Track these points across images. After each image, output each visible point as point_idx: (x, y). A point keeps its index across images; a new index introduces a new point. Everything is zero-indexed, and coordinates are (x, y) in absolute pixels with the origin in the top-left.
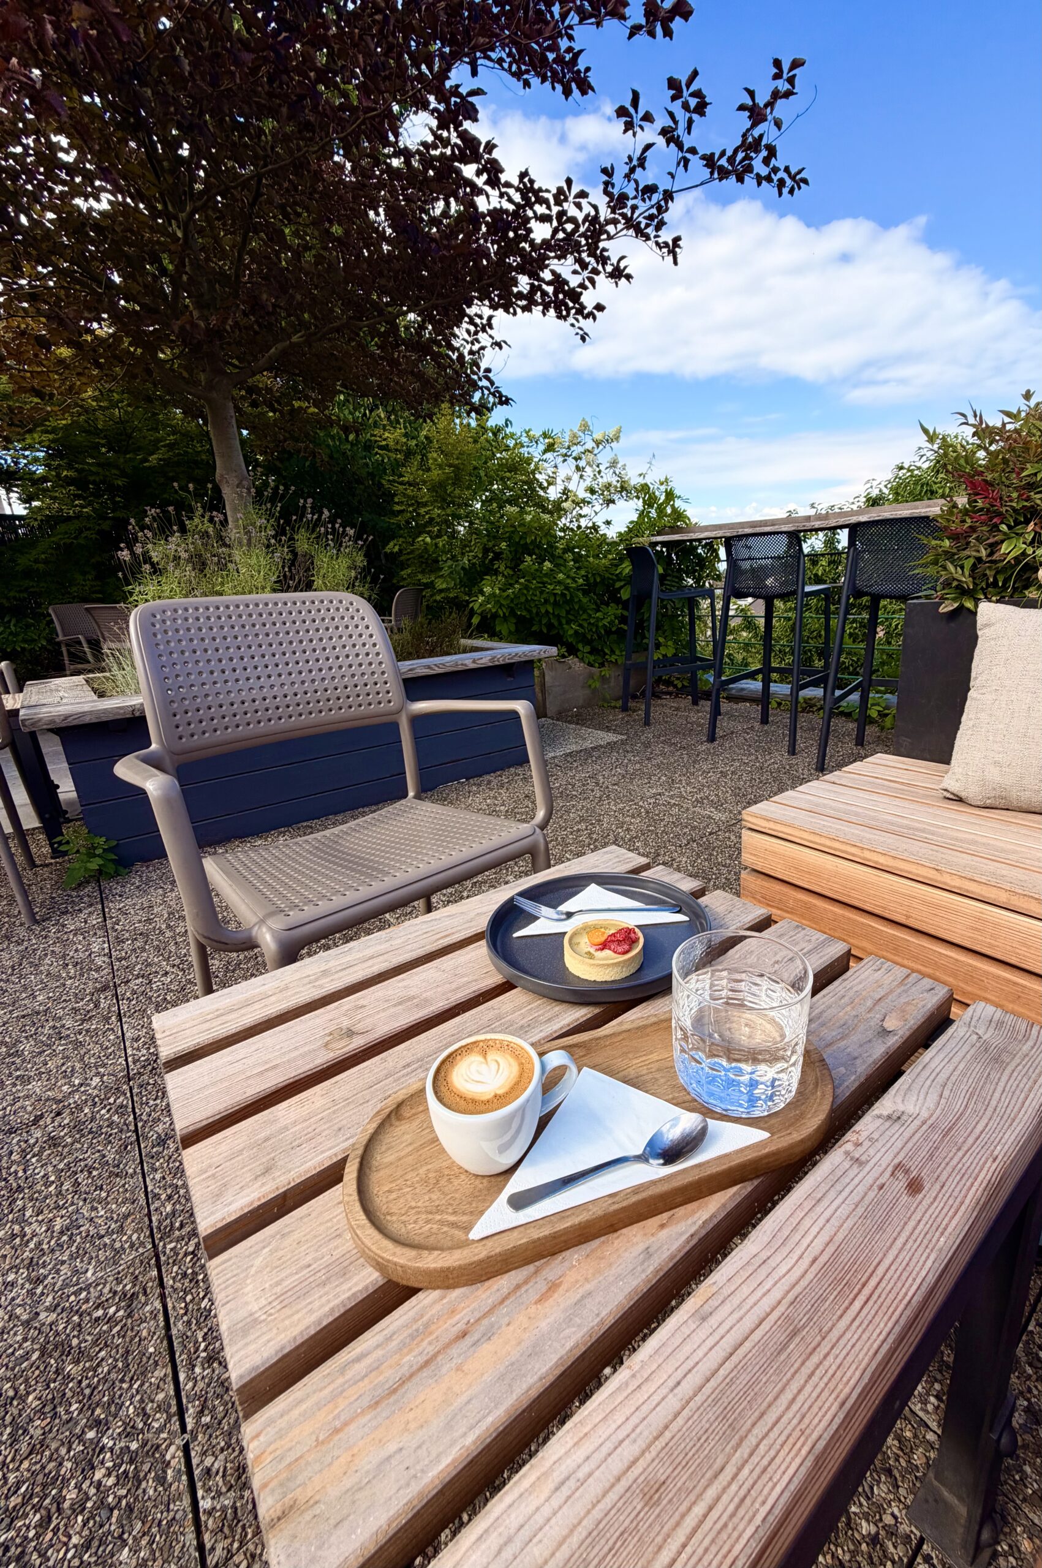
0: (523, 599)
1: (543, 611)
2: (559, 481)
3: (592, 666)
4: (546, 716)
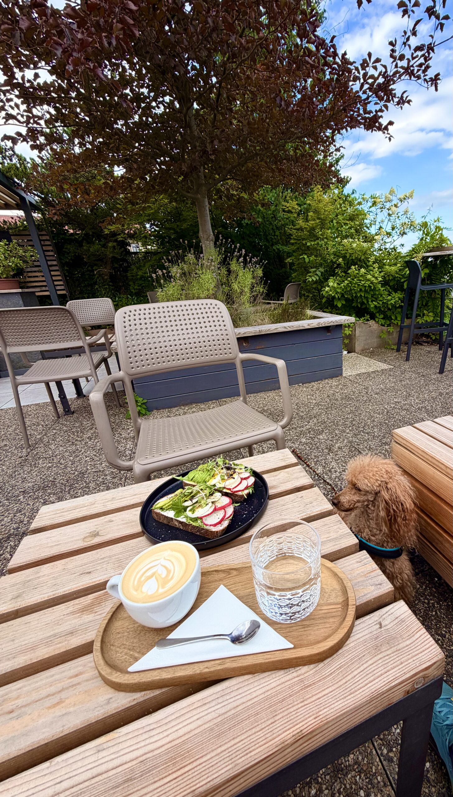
0: (348, 289)
1: (359, 295)
2: (377, 223)
3: (384, 326)
4: (355, 352)
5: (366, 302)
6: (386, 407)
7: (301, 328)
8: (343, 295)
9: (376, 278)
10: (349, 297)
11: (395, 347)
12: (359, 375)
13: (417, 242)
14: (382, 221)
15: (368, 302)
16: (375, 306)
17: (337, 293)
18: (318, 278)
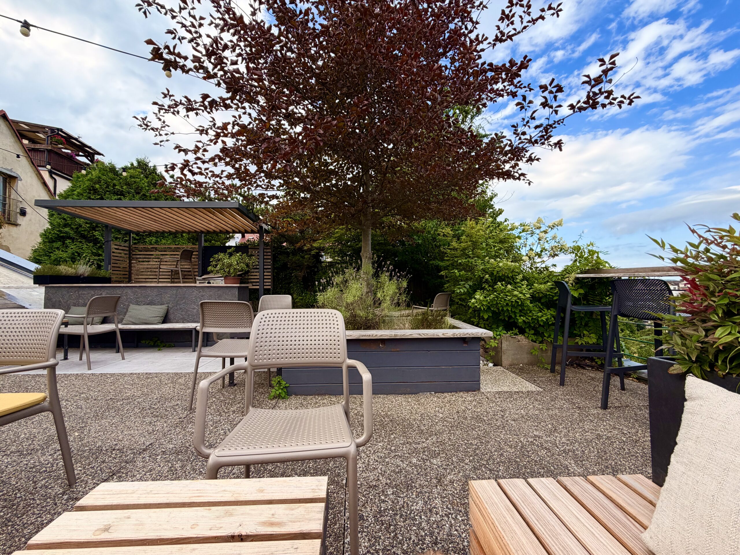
0: (495, 303)
1: (505, 309)
2: (528, 246)
3: (535, 342)
4: (501, 365)
5: (513, 316)
6: (522, 439)
7: (435, 337)
8: (489, 308)
9: (524, 294)
10: (495, 309)
11: (549, 367)
12: (499, 393)
13: (570, 263)
14: (533, 244)
15: (516, 316)
16: (524, 321)
17: (483, 305)
18: (466, 290)
